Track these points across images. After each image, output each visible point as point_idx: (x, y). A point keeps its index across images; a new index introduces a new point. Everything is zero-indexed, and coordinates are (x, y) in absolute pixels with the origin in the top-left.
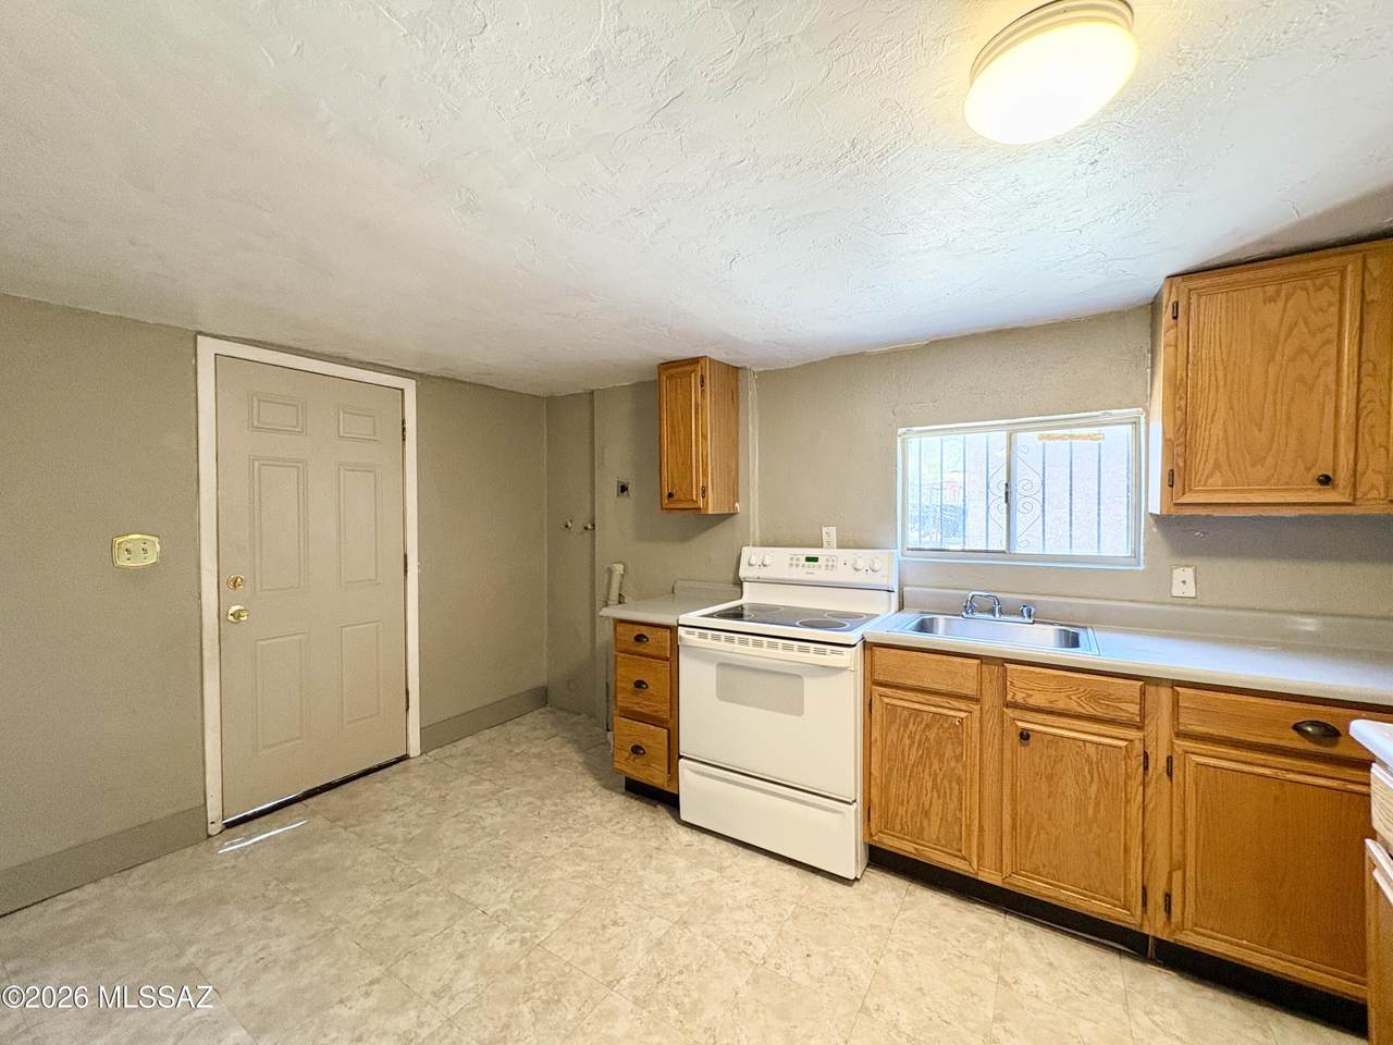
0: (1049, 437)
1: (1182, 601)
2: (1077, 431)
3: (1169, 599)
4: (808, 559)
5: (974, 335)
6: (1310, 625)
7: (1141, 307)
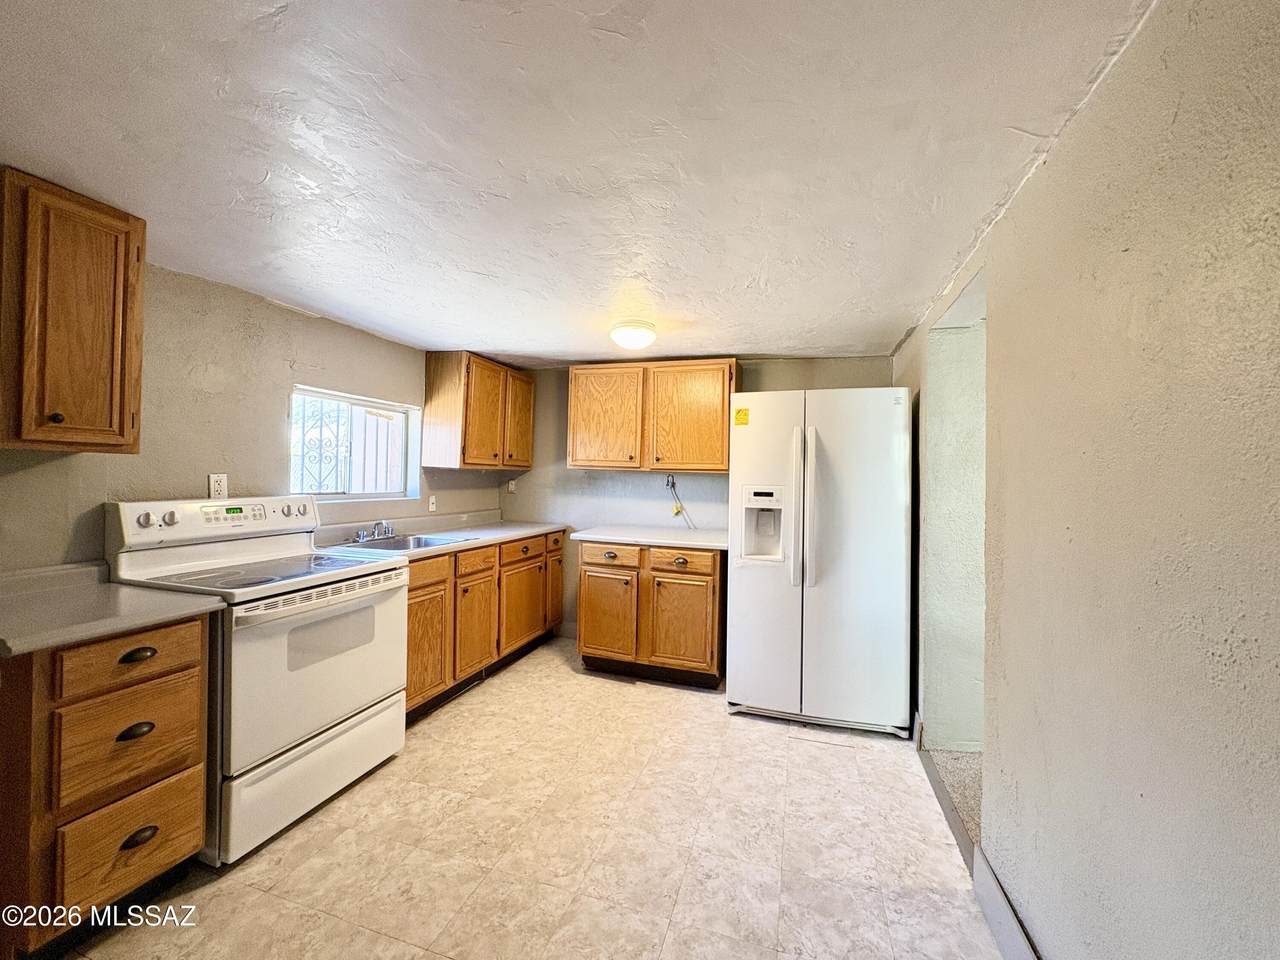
0: (370, 413)
1: (432, 514)
2: (381, 412)
3: (427, 513)
4: (228, 510)
5: (349, 326)
6: (465, 517)
7: (421, 351)
